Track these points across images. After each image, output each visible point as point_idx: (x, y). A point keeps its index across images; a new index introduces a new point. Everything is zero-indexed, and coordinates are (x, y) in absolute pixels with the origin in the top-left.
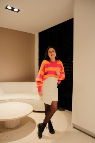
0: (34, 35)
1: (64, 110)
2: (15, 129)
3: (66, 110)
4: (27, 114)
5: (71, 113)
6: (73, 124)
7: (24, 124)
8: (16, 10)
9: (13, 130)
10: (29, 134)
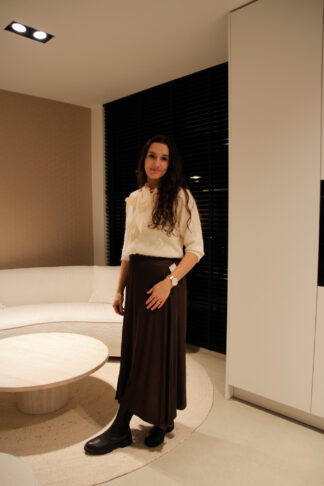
0: (89, 110)
3: (202, 350)
8: (40, 35)
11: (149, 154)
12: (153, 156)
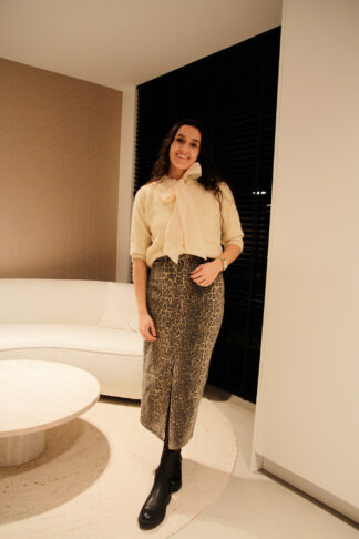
0: (121, 93)
1: (224, 399)
2: (21, 472)
3: (235, 398)
4: (77, 410)
5: (253, 411)
6: (258, 456)
7: (63, 451)
9: (16, 473)
10: (80, 492)
11: (177, 137)
12: (181, 141)
